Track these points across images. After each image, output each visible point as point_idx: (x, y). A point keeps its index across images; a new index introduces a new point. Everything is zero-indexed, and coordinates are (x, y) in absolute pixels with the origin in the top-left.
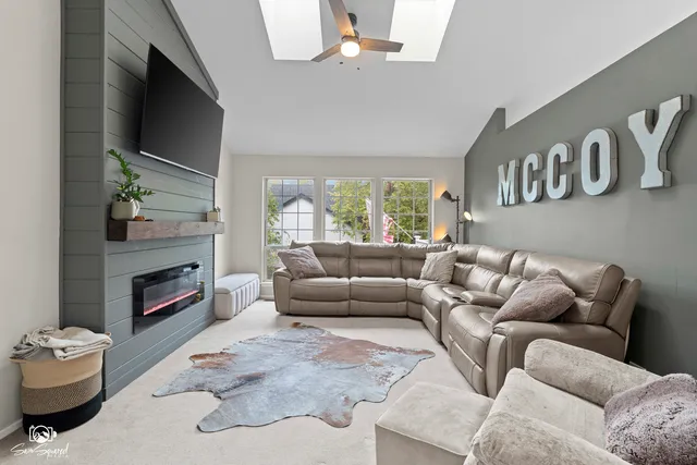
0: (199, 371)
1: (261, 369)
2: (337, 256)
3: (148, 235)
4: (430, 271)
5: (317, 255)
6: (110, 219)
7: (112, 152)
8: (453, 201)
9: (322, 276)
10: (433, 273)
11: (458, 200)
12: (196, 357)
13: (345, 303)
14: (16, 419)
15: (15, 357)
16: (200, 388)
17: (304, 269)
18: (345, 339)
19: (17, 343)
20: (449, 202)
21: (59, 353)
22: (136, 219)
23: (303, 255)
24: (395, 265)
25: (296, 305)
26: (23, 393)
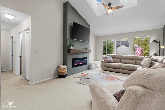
0: (81, 76)
1: (90, 78)
2: (118, 58)
3: (74, 52)
4: (143, 63)
5: (112, 58)
6: (68, 50)
7: (68, 40)
8: (157, 42)
9: (113, 62)
10: (144, 64)
11: (159, 42)
12: (82, 74)
13: (117, 69)
14: (57, 76)
15: (58, 67)
16: (79, 78)
17: (108, 61)
18: (112, 76)
19: (58, 65)
20: (156, 43)
21: (61, 67)
22: (72, 49)
23: (108, 58)
24: (134, 61)
25: (105, 68)
26: (58, 72)
